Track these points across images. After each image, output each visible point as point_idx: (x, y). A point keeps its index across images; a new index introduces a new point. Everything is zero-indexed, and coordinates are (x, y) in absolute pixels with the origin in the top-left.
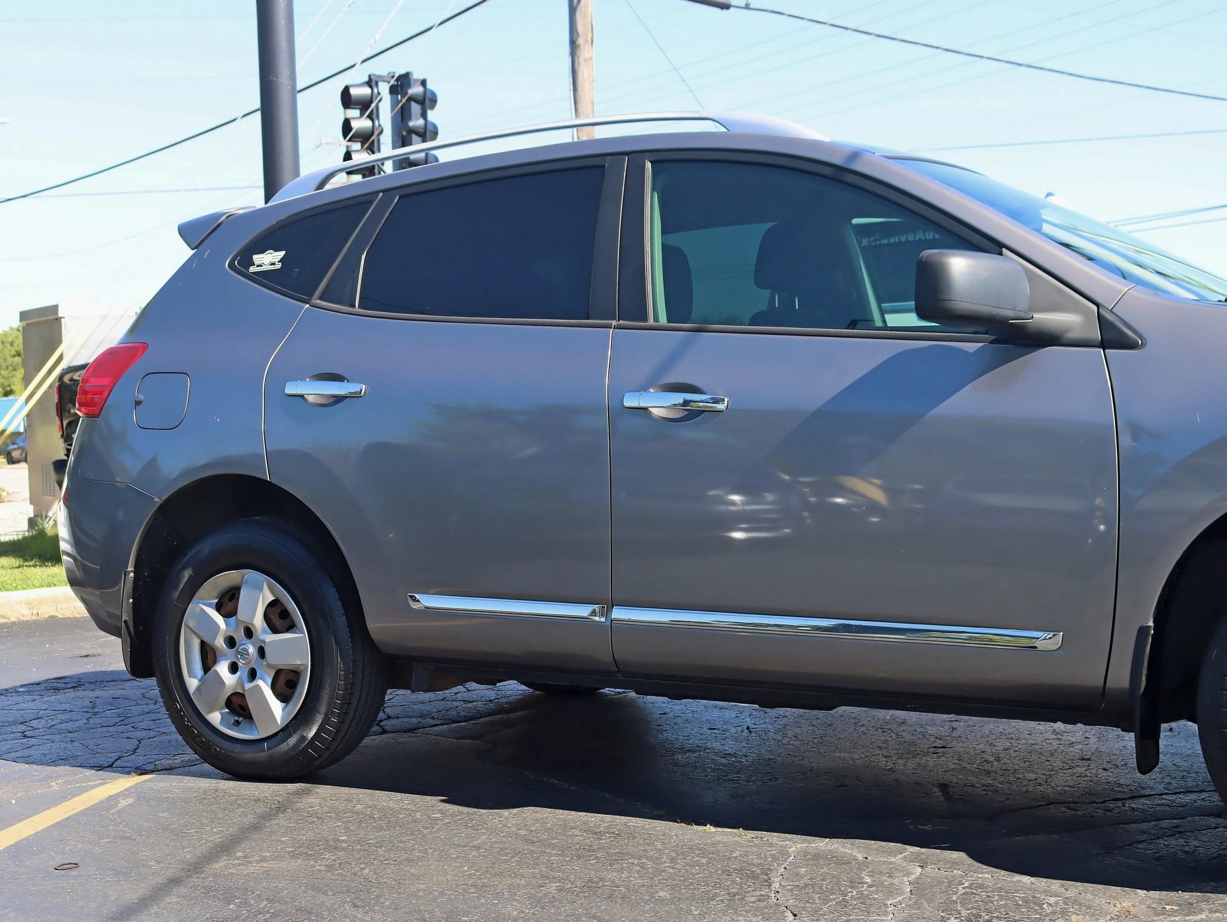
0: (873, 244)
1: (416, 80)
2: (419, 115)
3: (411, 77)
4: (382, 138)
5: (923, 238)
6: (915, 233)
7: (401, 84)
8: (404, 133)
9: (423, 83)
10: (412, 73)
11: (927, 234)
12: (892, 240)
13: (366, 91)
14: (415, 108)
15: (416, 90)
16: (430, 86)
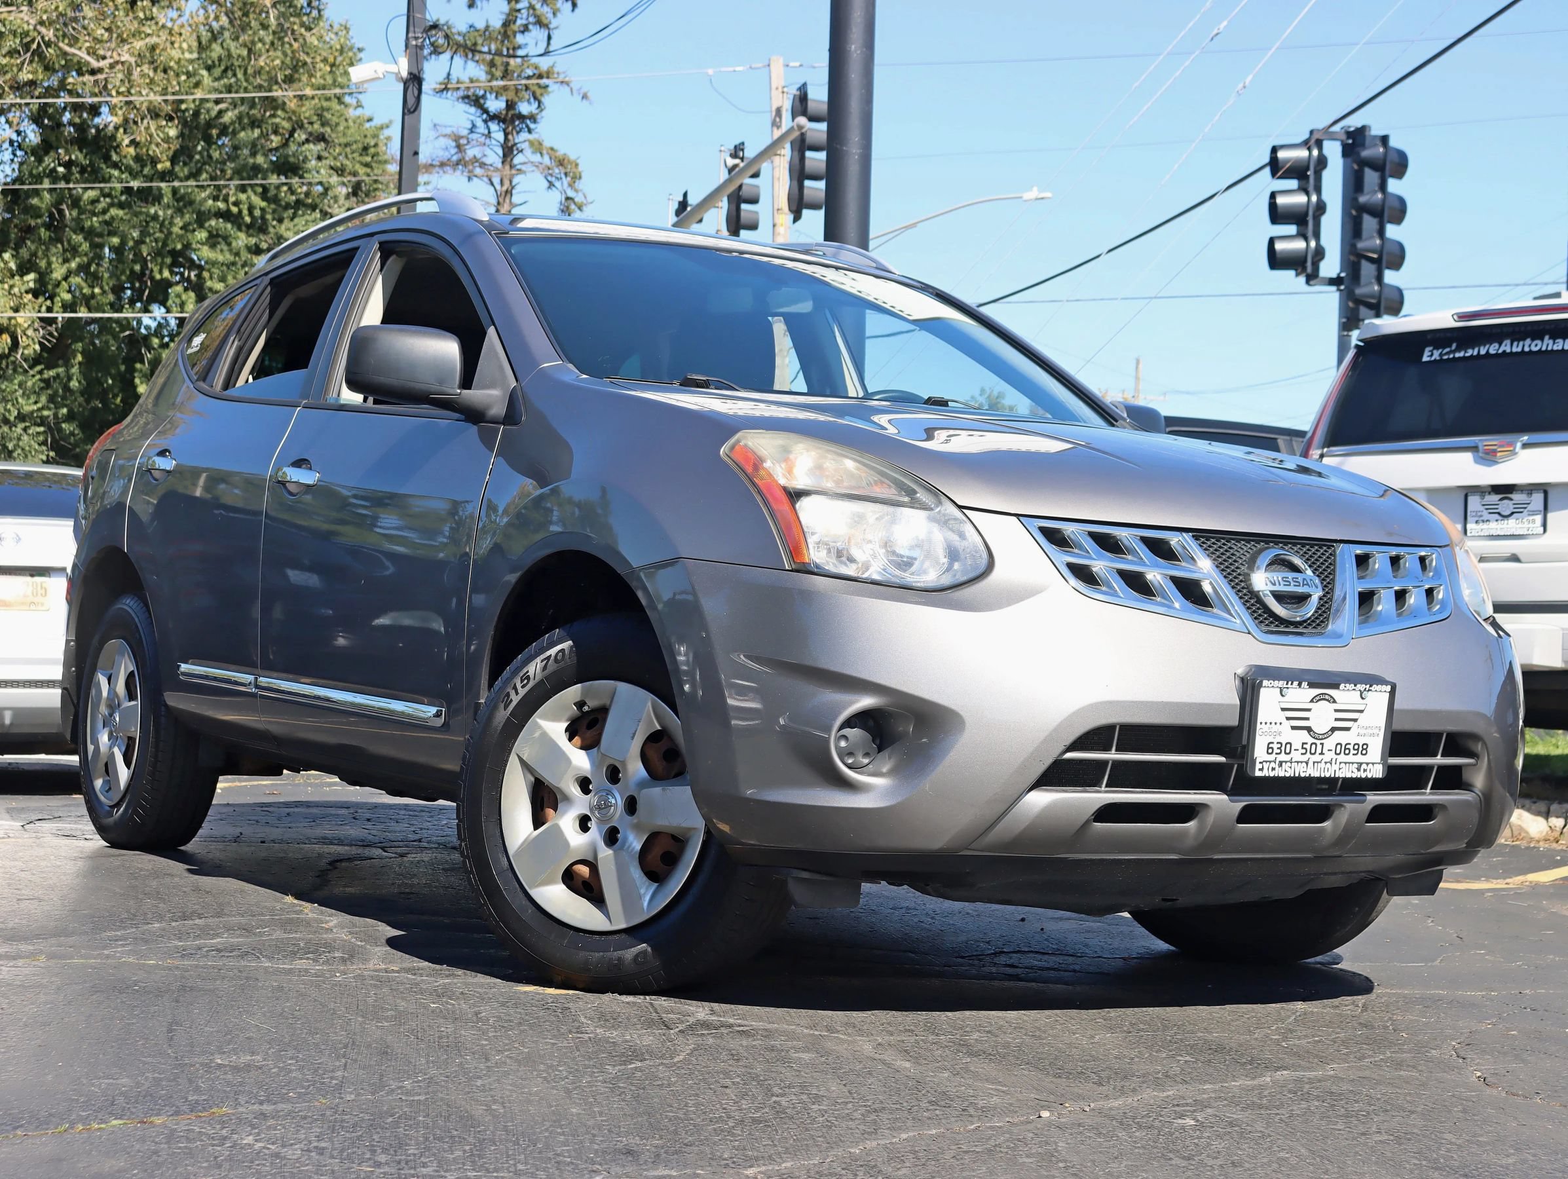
0: (1445, 357)
1: (1375, 137)
2: (1377, 189)
3: (1367, 133)
4: (1324, 220)
5: (1508, 350)
6: (1500, 345)
7: (1355, 141)
8: (1354, 213)
9: (1384, 140)
10: (1370, 127)
11: (1515, 344)
12: (1469, 353)
13: (1303, 153)
14: (1371, 177)
15: (1374, 152)
16: (1393, 143)
